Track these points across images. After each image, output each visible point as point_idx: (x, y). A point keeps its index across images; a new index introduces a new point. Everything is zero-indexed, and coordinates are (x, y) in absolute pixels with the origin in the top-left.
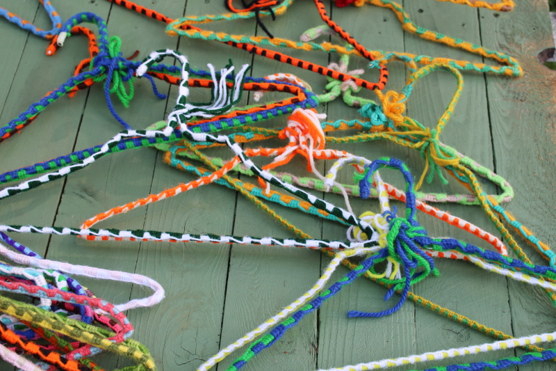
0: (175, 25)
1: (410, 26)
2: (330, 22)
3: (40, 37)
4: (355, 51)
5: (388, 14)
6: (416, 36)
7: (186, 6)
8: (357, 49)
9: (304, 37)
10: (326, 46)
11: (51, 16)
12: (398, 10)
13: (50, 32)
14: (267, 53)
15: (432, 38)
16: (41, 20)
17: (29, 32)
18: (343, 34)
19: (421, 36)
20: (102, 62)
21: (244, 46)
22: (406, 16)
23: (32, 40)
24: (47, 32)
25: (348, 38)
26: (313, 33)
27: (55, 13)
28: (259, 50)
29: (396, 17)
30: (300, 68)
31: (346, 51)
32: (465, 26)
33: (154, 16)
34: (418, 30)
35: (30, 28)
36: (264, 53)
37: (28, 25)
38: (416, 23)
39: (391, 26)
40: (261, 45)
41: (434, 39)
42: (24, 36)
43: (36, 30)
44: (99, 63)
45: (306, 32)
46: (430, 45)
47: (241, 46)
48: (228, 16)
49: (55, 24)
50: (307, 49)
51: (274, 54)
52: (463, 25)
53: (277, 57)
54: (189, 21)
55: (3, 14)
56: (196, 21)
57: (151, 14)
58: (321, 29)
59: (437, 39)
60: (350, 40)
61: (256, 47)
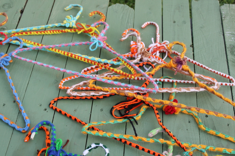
0: (86, 128)
1: (202, 127)
2: (163, 126)
3: (19, 131)
4: (176, 144)
5: (191, 119)
6: (206, 132)
7: (91, 113)
8: (177, 142)
9: (150, 135)
10: (161, 141)
11: (25, 119)
12: (195, 117)
13: (24, 129)
14: (132, 144)
15: (213, 134)
16: (20, 121)
17: (14, 128)
18: (170, 134)
19: (208, 132)
20: (52, 153)
21: (121, 140)
22: (200, 121)
23: (15, 132)
24: (22, 129)
25: (172, 136)
26: (154, 132)
27: (27, 118)
28: (128, 142)
29: (195, 120)
30: (148, 153)
31: (171, 143)
32: (229, 126)
33: (75, 120)
34: (206, 129)
35: (14, 126)
36: (130, 144)
37: (13, 125)
38: (205, 125)
39: (193, 125)
40: (129, 140)
41: (215, 134)
42: (11, 130)
43: (17, 128)
44: (50, 153)
45: (151, 131)
46: (212, 137)
47: (119, 140)
48: (112, 122)
49: (27, 124)
50: (152, 142)
51: (135, 146)
52: (228, 125)
53: (137, 147)
54: (93, 125)
55: (1, 118)
56: (96, 125)
57: (74, 118)
58: (159, 130)
59: (216, 134)
60: (174, 137)
61: (127, 141)
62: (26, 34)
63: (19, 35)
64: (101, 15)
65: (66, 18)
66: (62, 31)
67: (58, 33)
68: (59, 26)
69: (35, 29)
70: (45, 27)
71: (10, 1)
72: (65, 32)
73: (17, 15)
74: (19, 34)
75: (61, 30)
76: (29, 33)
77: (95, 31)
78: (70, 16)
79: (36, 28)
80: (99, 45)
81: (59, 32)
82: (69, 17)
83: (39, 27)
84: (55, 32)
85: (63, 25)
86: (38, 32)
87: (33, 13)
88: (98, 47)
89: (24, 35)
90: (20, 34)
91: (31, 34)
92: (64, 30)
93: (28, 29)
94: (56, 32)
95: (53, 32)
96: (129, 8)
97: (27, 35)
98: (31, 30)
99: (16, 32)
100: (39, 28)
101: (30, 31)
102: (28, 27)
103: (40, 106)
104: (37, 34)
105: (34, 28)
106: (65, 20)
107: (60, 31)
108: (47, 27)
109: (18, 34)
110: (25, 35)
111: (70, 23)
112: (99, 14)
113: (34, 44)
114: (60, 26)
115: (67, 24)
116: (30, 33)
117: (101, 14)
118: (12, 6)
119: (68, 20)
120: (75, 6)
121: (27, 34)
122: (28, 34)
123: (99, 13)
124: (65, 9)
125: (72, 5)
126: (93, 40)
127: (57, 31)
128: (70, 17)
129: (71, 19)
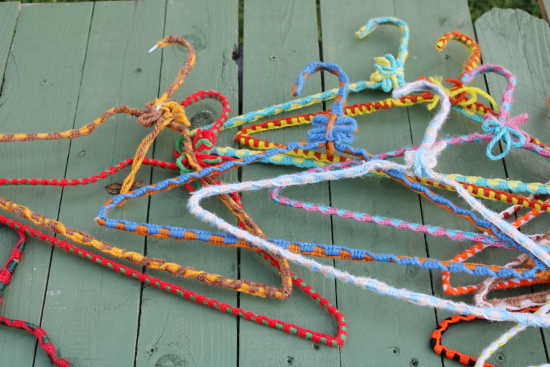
62: (276, 125)
63: (257, 131)
64: (465, 42)
65: (377, 65)
66: (377, 107)
67: (368, 112)
68: (359, 90)
69: (296, 108)
70: (324, 98)
71: (193, 27)
72: (386, 106)
73: (227, 68)
74: (257, 127)
75: (374, 104)
76: (284, 123)
77: (479, 96)
78: (387, 58)
79: (299, 103)
80: (514, 143)
81: (369, 109)
82: (384, 59)
83: (307, 99)
84: (357, 109)
85: (371, 84)
86: (308, 115)
87: (272, 58)
88: (511, 147)
89: (270, 128)
90: (259, 129)
91: (290, 125)
92: (382, 103)
93: (277, 109)
94: (361, 110)
95: (353, 112)
96: (531, 18)
97: (278, 129)
98: (287, 110)
99: (245, 122)
100: (307, 102)
101: (286, 115)
102: (277, 104)
103: (395, 352)
104: (307, 122)
105: (295, 104)
106: (377, 72)
107: (371, 107)
108: (330, 96)
109: (254, 128)
110: (275, 129)
111: (391, 80)
112: (460, 40)
113: (315, 157)
114: (362, 89)
115: (385, 80)
116: (289, 123)
117: (464, 39)
118: (203, 43)
119: (384, 69)
120: (382, 24)
121: (280, 125)
122: (282, 126)
123: (458, 38)
124: (358, 33)
125: (375, 21)
126: (490, 126)
127: (364, 108)
128: (388, 61)
129: (392, 66)
